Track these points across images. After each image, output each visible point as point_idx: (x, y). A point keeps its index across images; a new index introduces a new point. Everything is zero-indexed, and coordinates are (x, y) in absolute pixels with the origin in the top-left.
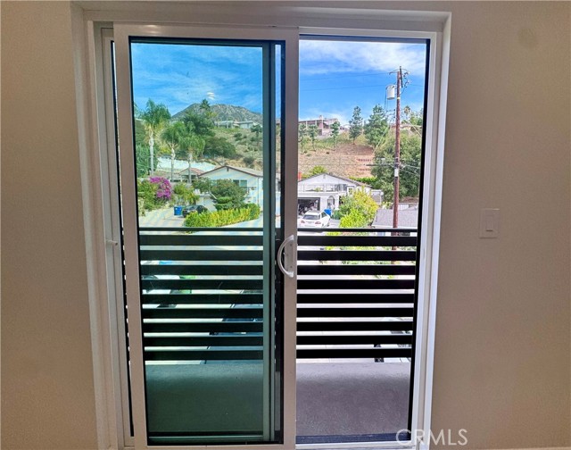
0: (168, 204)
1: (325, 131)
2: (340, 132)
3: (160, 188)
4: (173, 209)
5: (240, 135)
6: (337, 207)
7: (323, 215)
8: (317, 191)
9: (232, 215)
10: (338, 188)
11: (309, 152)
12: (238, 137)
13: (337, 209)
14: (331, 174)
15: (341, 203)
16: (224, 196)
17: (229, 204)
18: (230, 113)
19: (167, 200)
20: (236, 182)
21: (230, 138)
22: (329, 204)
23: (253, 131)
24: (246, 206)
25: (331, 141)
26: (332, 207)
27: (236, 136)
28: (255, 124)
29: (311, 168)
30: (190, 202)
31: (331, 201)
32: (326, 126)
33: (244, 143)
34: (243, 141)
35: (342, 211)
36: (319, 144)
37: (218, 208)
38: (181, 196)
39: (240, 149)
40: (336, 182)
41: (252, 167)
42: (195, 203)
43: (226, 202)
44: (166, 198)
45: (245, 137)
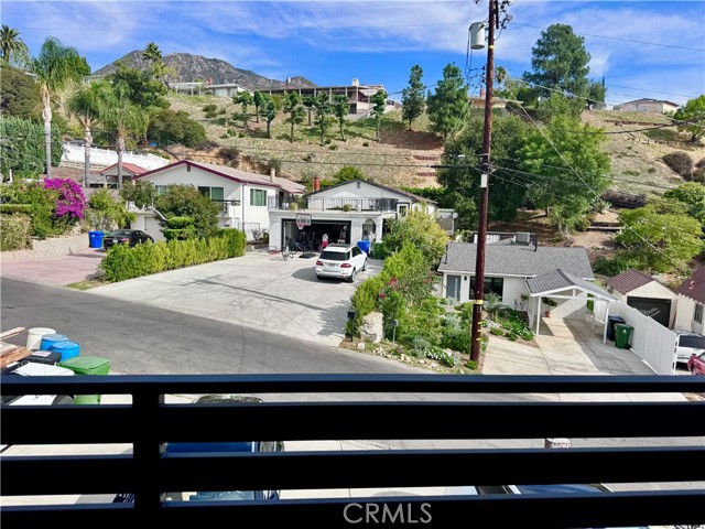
0: (77, 228)
1: (361, 106)
2: (388, 109)
3: (62, 197)
4: (86, 236)
5: (214, 108)
6: (378, 237)
7: (356, 252)
8: (345, 209)
9: (194, 248)
10: (382, 204)
11: (334, 142)
12: (210, 110)
13: (379, 241)
14: (370, 182)
15: (386, 230)
16: (179, 214)
17: (189, 230)
18: (199, 69)
19: (77, 219)
20: (204, 190)
21: (196, 113)
22: (365, 233)
23: (237, 101)
24: (221, 234)
25: (371, 123)
26: (371, 237)
27: (206, 110)
28: (240, 90)
29: (337, 169)
30: (120, 225)
31: (369, 228)
32: (363, 98)
33: (222, 122)
34: (219, 117)
35: (388, 245)
36: (351, 129)
37: (168, 236)
38: (102, 213)
39: (213, 132)
40: (379, 194)
41: (235, 165)
42: (128, 226)
43: (183, 225)
44: (72, 217)
45: (223, 112)
